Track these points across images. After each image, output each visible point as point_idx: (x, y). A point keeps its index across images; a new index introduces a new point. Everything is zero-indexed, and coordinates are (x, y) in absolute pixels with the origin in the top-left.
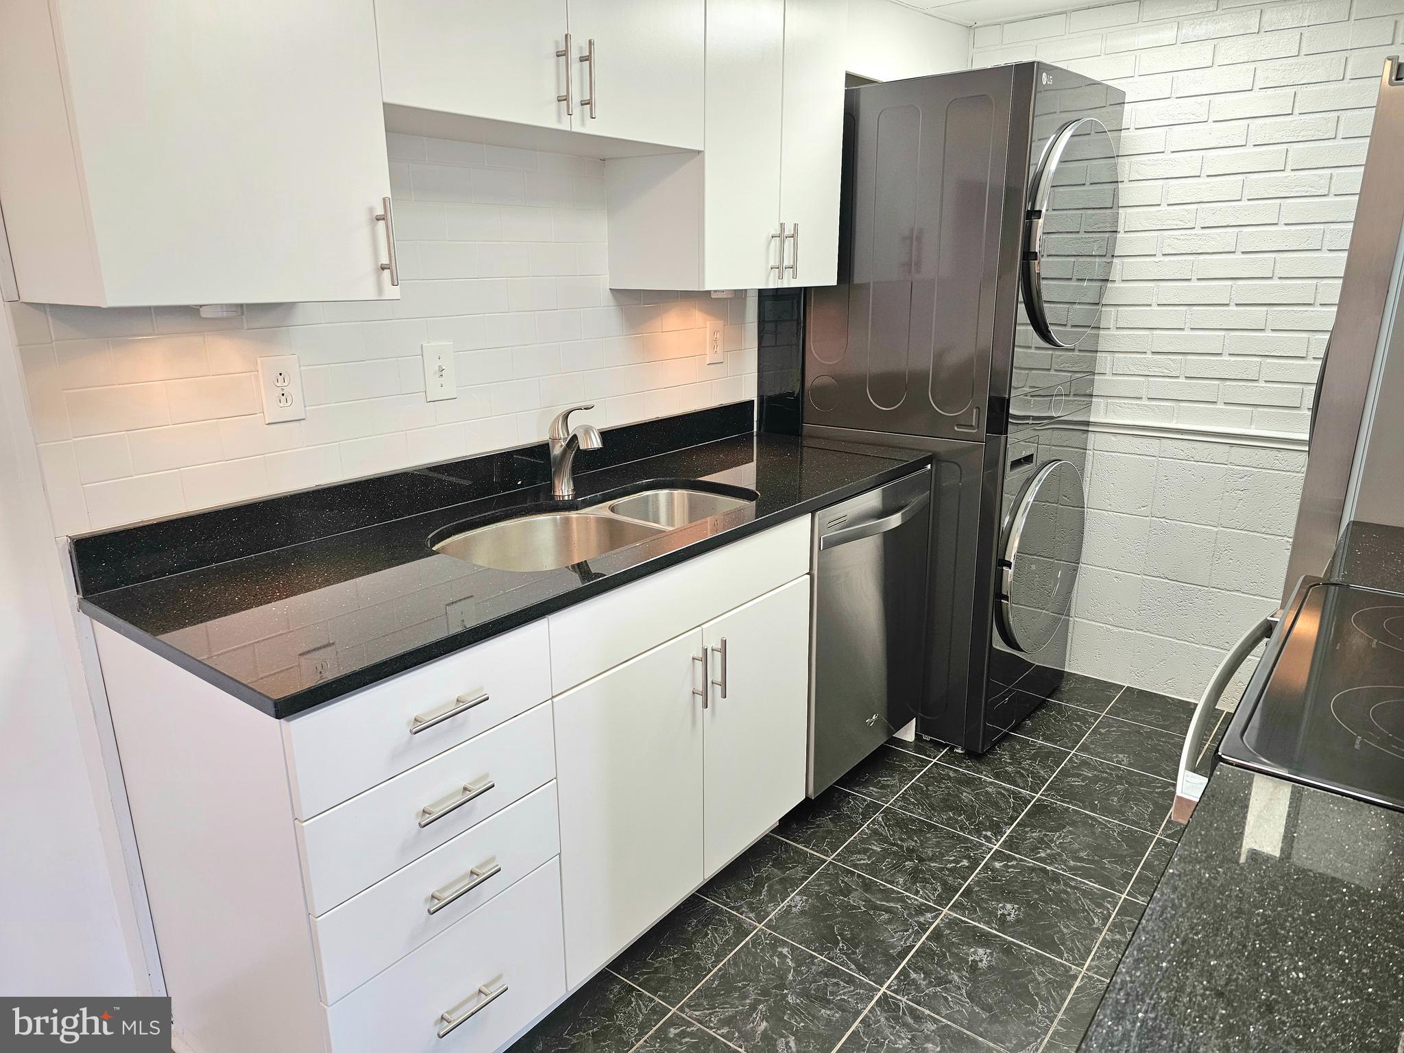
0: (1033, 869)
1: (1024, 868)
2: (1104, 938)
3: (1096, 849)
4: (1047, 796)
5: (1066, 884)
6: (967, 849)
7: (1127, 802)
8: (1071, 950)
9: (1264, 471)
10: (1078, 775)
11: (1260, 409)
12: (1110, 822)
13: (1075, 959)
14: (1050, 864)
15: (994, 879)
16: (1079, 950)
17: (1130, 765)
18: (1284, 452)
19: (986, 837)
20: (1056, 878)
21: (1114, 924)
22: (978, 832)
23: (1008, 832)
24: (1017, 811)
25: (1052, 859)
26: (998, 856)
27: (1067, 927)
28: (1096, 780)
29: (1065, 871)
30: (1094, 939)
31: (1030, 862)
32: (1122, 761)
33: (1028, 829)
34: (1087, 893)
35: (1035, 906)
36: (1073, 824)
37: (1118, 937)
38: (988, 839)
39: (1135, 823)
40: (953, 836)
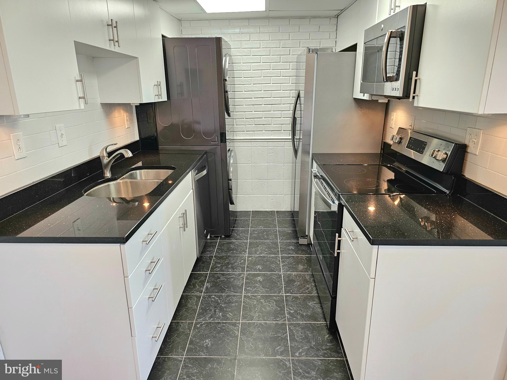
0: (258, 257)
1: (256, 257)
2: (282, 265)
3: (268, 248)
4: (251, 240)
5: (267, 257)
6: (241, 258)
7: (268, 236)
8: (277, 270)
9: (276, 147)
10: (254, 234)
11: (273, 132)
12: (268, 241)
13: (279, 271)
14: (261, 254)
15: (251, 262)
16: (278, 269)
17: (264, 228)
18: (279, 142)
19: (243, 254)
20: (264, 257)
21: (282, 261)
22: (241, 253)
23: (247, 251)
24: (246, 246)
25: (261, 253)
26: (248, 257)
27: (273, 266)
28: (259, 233)
29: (265, 255)
30: (280, 266)
31: (257, 256)
32: (261, 228)
33: (251, 249)
34: (273, 257)
35: (264, 264)
36: (260, 244)
37: (284, 264)
38: (244, 254)
39: (273, 240)
40: (236, 256)
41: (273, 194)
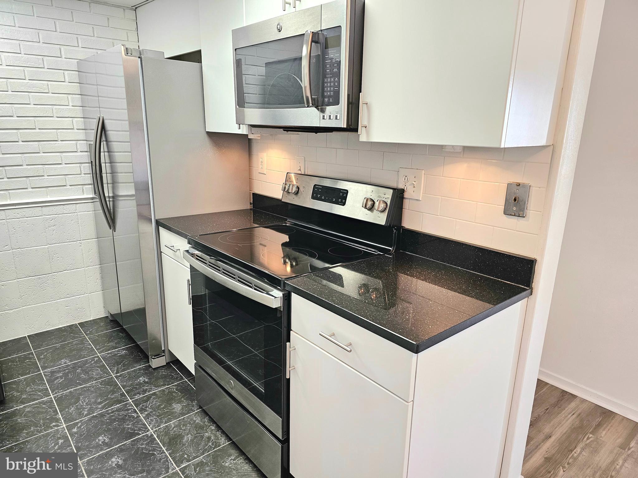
0: (90, 420)
1: (85, 422)
2: (143, 417)
3: (101, 395)
4: (56, 393)
5: (108, 414)
6: (54, 436)
7: (88, 373)
8: (140, 430)
9: (60, 215)
10: (57, 378)
11: (50, 188)
12: (93, 384)
13: (144, 431)
14: (93, 413)
15: (81, 435)
16: (142, 427)
17: (71, 361)
18: (66, 206)
19: (54, 426)
20: (102, 415)
21: (140, 411)
22: (49, 427)
23: (60, 416)
24: (52, 406)
25: (91, 411)
26: (69, 428)
27: (128, 425)
28: (66, 375)
29: (101, 410)
30: (141, 420)
31: (86, 418)
32: (65, 362)
33: (67, 410)
34: (119, 410)
35: (109, 430)
36: (80, 394)
37: (146, 413)
38: (57, 426)
39: (101, 378)
40: (40, 438)
41: (68, 295)
